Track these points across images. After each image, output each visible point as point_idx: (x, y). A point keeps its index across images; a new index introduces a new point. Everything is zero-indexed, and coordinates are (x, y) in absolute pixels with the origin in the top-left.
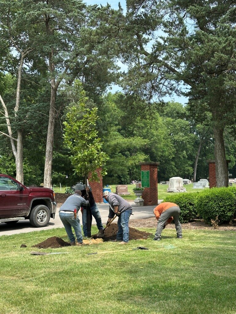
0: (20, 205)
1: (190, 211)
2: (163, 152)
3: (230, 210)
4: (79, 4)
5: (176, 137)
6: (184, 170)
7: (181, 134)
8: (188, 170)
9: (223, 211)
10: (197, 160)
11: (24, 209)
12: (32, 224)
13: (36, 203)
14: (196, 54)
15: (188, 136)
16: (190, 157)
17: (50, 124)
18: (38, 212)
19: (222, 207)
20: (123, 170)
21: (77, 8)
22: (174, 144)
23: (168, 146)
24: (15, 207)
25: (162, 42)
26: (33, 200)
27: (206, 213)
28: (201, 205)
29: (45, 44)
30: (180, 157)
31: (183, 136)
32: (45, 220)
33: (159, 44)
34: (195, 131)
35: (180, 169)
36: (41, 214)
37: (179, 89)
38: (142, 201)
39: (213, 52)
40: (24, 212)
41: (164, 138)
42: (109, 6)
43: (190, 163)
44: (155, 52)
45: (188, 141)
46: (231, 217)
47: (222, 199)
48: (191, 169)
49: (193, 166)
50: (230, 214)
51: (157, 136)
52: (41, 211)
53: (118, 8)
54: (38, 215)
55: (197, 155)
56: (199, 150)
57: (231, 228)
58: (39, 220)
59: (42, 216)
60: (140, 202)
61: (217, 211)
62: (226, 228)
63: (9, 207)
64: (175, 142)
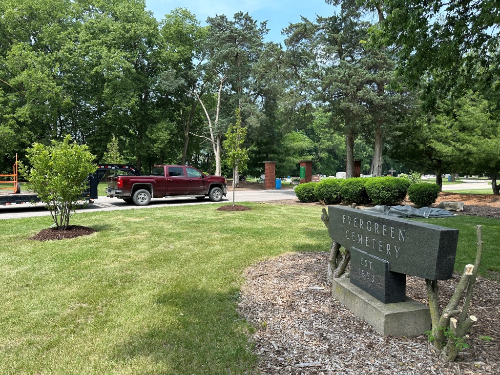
0: (202, 187)
3: (335, 194)
9: (331, 195)
11: (204, 190)
12: (210, 200)
13: (213, 186)
18: (214, 192)
19: (330, 192)
24: (198, 188)
26: (211, 184)
32: (219, 197)
36: (216, 194)
40: (205, 192)
47: (331, 186)
50: (335, 197)
52: (216, 191)
54: (214, 194)
58: (215, 197)
63: (194, 188)
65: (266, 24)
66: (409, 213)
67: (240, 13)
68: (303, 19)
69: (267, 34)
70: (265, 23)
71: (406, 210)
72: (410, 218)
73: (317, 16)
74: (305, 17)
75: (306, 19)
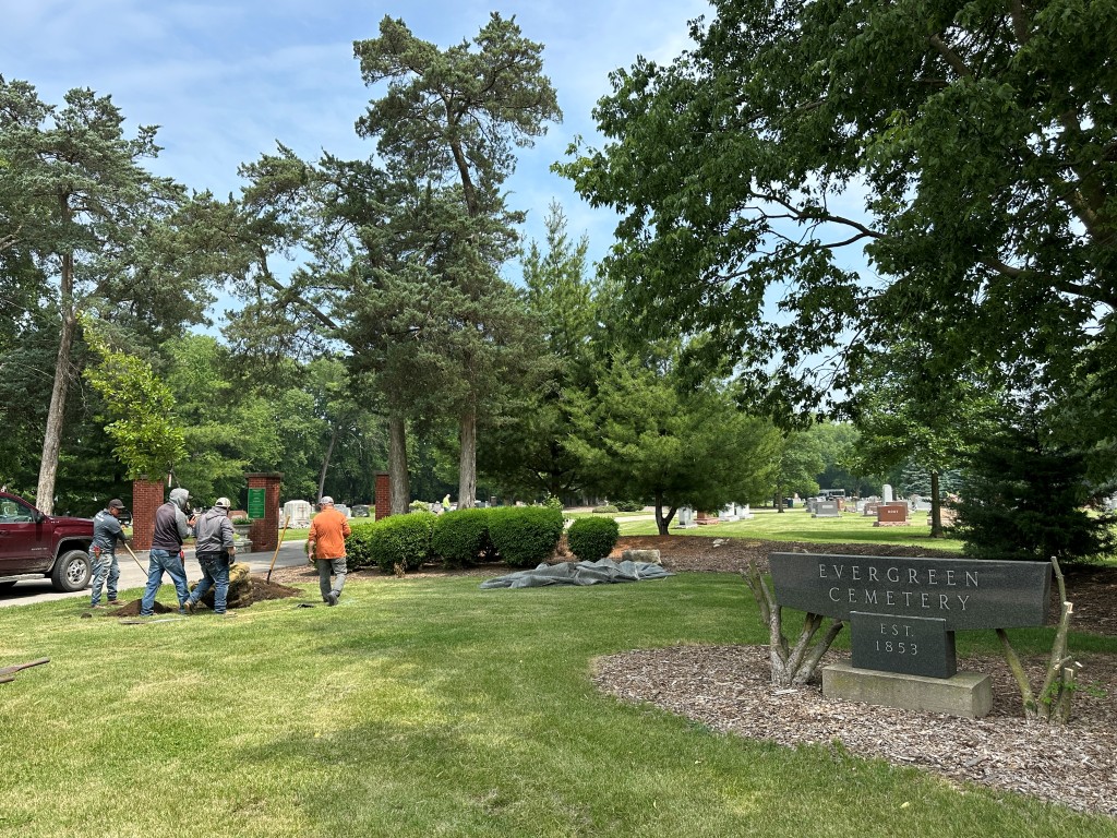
0: (37, 550)
1: (357, 553)
2: (261, 451)
3: (422, 548)
4: (140, 174)
5: (286, 424)
6: (300, 488)
7: (297, 418)
8: (308, 488)
9: (413, 550)
10: (325, 469)
11: (43, 559)
12: (58, 587)
13: (67, 547)
14: (374, 304)
15: (311, 422)
16: (313, 463)
17: (55, 393)
18: (70, 563)
19: (411, 544)
20: (203, 487)
21: (134, 180)
22: (281, 436)
23: (268, 440)
24: (24, 554)
25: (309, 272)
26: (61, 541)
27: (386, 554)
28: (378, 542)
29: (59, 238)
30: (291, 462)
31: (299, 424)
32: (83, 577)
33: (304, 274)
34: (322, 414)
35: (291, 486)
36: (75, 567)
37: (330, 349)
38: (249, 544)
39: (401, 306)
40: (43, 564)
41: (262, 426)
42: (209, 195)
43: (313, 474)
44: (296, 287)
45: (310, 433)
46: (423, 558)
47: (412, 532)
48: (312, 484)
49: (317, 480)
50: (422, 554)
51: (250, 420)
52: (76, 561)
53: (228, 201)
54: (70, 569)
55: (325, 458)
56: (331, 449)
57: (423, 575)
58: (71, 578)
59: (78, 571)
60: (245, 545)
61: (403, 551)
62: (417, 575)
63: (15, 554)
64: (284, 433)
65: (155, 133)
66: (613, 574)
67: (85, 90)
68: (283, 149)
69: (156, 157)
70: (152, 130)
71: (606, 568)
72: (614, 583)
73: (325, 153)
74: (289, 148)
75: (289, 152)
